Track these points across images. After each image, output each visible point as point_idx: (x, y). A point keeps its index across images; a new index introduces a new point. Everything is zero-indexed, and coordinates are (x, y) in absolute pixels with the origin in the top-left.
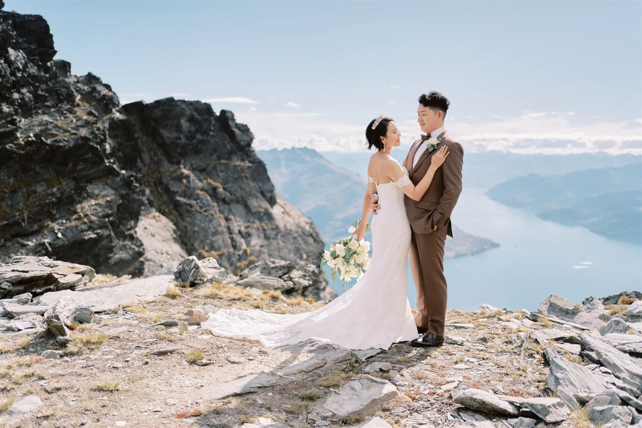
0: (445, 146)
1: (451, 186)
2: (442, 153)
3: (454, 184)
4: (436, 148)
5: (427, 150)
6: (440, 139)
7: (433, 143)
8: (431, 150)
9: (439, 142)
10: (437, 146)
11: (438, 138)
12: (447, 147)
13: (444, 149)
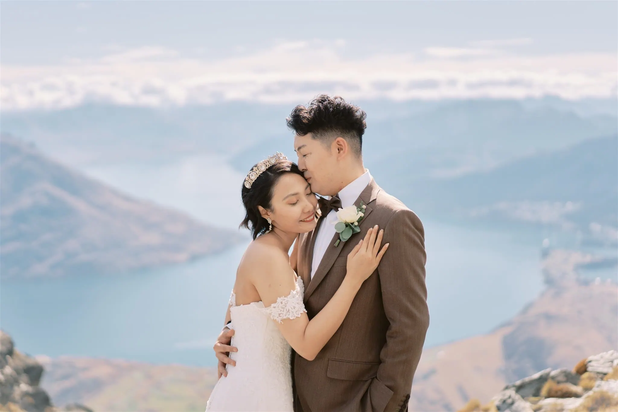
0: (376, 227)
1: (405, 320)
2: (371, 246)
3: (410, 315)
4: (358, 230)
5: (337, 236)
6: (364, 207)
7: (349, 220)
8: (346, 237)
9: (361, 214)
10: (359, 226)
11: (358, 204)
12: (381, 232)
13: (373, 236)
